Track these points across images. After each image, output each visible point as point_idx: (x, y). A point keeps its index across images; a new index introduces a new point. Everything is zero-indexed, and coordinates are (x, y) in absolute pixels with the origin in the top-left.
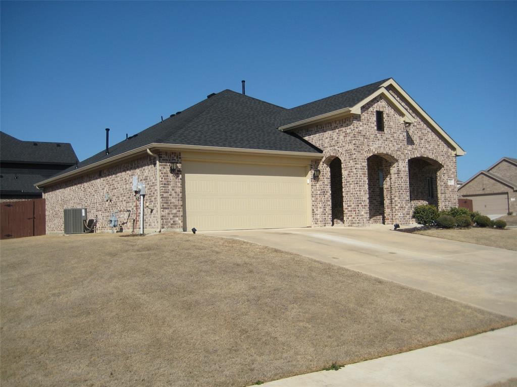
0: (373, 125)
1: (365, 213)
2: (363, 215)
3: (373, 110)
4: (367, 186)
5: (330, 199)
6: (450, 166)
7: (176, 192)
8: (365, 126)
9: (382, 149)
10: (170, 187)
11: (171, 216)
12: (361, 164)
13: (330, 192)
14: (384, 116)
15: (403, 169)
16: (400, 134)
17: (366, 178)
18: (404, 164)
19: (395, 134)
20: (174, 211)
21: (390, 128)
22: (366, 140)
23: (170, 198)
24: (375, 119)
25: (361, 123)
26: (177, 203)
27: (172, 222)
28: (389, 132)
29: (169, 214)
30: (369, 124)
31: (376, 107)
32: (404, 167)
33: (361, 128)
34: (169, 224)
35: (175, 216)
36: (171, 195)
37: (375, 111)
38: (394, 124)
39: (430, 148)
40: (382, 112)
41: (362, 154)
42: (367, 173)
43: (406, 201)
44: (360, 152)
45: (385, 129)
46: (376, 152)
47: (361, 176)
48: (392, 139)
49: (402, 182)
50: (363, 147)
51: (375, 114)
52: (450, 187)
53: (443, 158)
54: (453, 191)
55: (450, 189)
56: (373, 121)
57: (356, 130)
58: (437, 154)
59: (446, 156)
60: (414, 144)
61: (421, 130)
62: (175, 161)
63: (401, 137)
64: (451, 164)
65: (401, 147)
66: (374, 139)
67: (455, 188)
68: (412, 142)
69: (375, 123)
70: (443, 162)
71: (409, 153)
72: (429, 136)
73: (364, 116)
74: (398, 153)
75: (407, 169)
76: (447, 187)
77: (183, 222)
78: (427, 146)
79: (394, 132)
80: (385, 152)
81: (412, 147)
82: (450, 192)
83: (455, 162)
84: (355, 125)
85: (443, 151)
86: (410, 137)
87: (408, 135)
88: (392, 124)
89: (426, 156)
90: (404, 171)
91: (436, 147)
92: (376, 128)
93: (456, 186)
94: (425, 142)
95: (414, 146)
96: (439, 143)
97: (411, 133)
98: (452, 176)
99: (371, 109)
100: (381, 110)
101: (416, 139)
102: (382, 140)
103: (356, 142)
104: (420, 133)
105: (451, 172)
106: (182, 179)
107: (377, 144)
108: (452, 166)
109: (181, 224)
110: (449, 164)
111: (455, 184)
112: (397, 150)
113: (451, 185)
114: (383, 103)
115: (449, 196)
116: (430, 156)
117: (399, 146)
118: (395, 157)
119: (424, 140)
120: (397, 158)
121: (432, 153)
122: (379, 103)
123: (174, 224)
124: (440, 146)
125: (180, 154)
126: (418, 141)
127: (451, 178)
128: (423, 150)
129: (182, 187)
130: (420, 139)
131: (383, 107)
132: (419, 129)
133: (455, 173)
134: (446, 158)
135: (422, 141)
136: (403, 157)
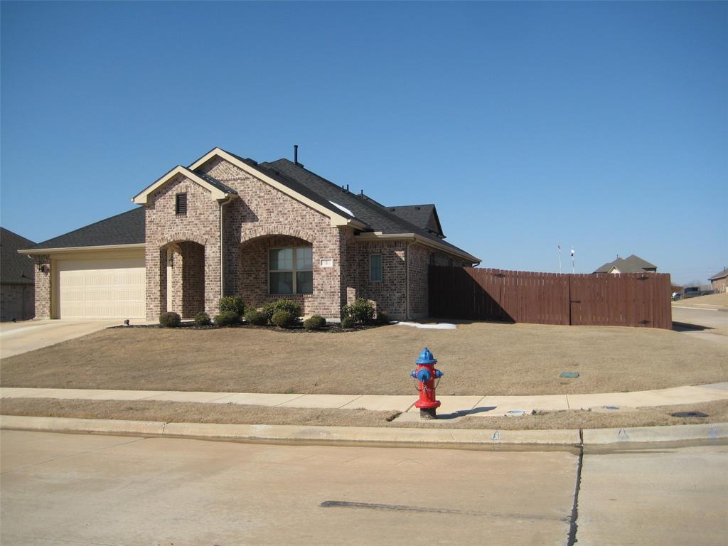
0: (170, 211)
2: (152, 309)
3: (173, 193)
5: (181, 289)
6: (325, 242)
8: (159, 213)
9: (181, 235)
10: (41, 283)
11: (41, 307)
12: (152, 255)
13: (182, 282)
14: (188, 197)
15: (213, 255)
16: (211, 214)
17: (158, 269)
18: (214, 249)
19: (202, 216)
20: (44, 303)
21: (195, 209)
22: (160, 228)
23: (41, 292)
24: (174, 203)
25: (154, 211)
26: (46, 296)
28: (194, 214)
29: (39, 305)
30: (166, 210)
31: (177, 189)
32: (213, 252)
33: (154, 217)
34: (40, 313)
35: (44, 306)
36: (41, 289)
37: (175, 194)
38: (201, 204)
39: (286, 222)
40: (186, 193)
41: (154, 244)
42: (159, 263)
43: (216, 292)
44: (152, 242)
45: (188, 211)
46: (172, 240)
47: (151, 268)
48: (197, 222)
49: (210, 271)
50: (156, 236)
51: (174, 197)
52: (323, 271)
53: (310, 232)
54: (329, 275)
55: (324, 274)
56: (171, 206)
57: (148, 220)
58: (299, 228)
59: (318, 228)
60: (257, 221)
61: (271, 200)
62: (44, 262)
63: (212, 217)
64: (328, 239)
65: (211, 229)
66: (170, 226)
67: (335, 271)
68: (254, 218)
69: (174, 208)
70: (311, 238)
71: (248, 232)
72: (286, 206)
73: (160, 202)
74: (205, 237)
75: (218, 255)
76: (318, 271)
77: (51, 312)
78: (281, 220)
79: (201, 214)
80: (184, 239)
81: (253, 224)
82: (323, 277)
83: (336, 236)
84: (147, 214)
85: (311, 223)
86: (251, 212)
87: (248, 211)
88: (198, 204)
89: (277, 233)
90: (213, 257)
91: (299, 219)
92: (174, 213)
93: (338, 268)
94: (278, 214)
95: (257, 223)
96: (304, 213)
97: (253, 207)
98: (330, 255)
99: (170, 193)
100: (184, 191)
101: (261, 214)
102: (182, 226)
103: (148, 232)
104: (269, 205)
105: (328, 250)
106: (50, 277)
107: (175, 230)
108: (330, 241)
109: (49, 313)
110: (324, 238)
111: (334, 265)
112: (204, 234)
113: (325, 268)
114: (187, 183)
115: (321, 282)
116: (286, 232)
117: (208, 229)
118: (199, 242)
119: (275, 212)
120: (203, 244)
121: (290, 228)
122: (182, 184)
123: (43, 313)
124: (307, 217)
125: (49, 255)
126: (265, 215)
127: (326, 258)
128: (273, 225)
129: (50, 283)
130: (269, 211)
131: (187, 187)
132: (269, 201)
133: (337, 251)
134: (318, 231)
135: (272, 214)
136: (213, 241)
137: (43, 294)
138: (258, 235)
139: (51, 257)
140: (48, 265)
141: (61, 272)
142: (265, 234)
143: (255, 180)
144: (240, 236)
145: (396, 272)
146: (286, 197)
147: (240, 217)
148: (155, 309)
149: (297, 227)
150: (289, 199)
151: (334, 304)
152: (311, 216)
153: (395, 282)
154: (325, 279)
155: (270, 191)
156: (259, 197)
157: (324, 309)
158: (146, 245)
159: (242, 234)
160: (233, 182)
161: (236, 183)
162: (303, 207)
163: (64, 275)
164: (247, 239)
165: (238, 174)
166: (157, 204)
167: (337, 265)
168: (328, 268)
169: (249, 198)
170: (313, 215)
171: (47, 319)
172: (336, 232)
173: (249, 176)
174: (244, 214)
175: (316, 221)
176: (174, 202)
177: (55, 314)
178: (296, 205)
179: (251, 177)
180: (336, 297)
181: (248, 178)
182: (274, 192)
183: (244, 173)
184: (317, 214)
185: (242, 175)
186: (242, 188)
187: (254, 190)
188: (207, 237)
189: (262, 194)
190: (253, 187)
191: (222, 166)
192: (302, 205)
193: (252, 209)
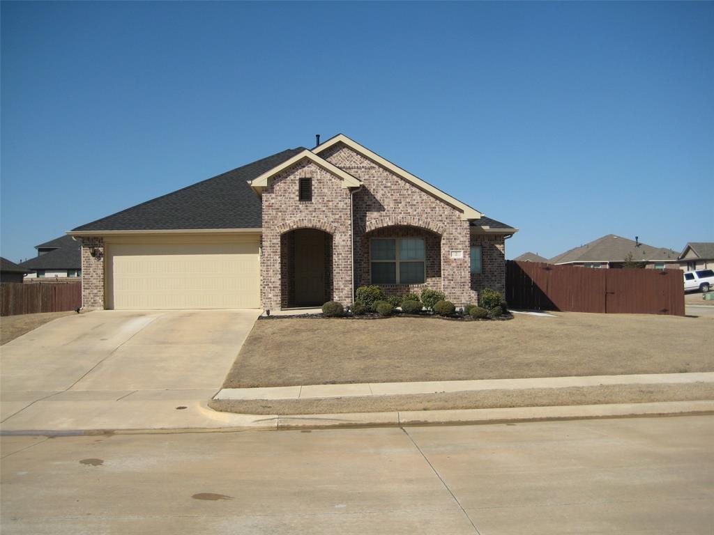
0: (292, 196)
1: (274, 296)
2: (270, 298)
3: (295, 177)
4: (278, 266)
6: (455, 234)
7: (97, 274)
8: (279, 198)
9: (305, 222)
10: (91, 269)
11: (92, 296)
12: (270, 241)
14: (313, 182)
15: (343, 243)
16: (340, 201)
17: (277, 257)
18: (344, 238)
19: (331, 203)
20: (95, 291)
21: (322, 195)
22: (280, 214)
23: (92, 279)
25: (273, 195)
26: (98, 284)
27: (92, 301)
28: (320, 201)
29: (90, 294)
30: (287, 195)
31: (300, 174)
32: (343, 241)
33: (273, 201)
34: (90, 303)
35: (96, 295)
36: (92, 276)
37: (297, 178)
38: (329, 191)
39: (415, 213)
40: (311, 178)
41: (273, 230)
42: (279, 251)
43: (346, 281)
44: (270, 228)
45: (313, 198)
46: (295, 227)
47: (270, 255)
48: (324, 209)
49: (339, 259)
50: (276, 222)
51: (297, 182)
52: (453, 262)
53: (440, 224)
54: (460, 266)
55: (454, 264)
56: (294, 191)
57: (265, 204)
58: (429, 220)
59: (448, 221)
60: (384, 211)
61: (399, 191)
62: (96, 245)
63: (341, 205)
64: (459, 231)
65: (341, 217)
66: (293, 211)
67: (466, 262)
68: (380, 208)
69: (297, 193)
70: (441, 229)
71: (374, 221)
72: (414, 197)
73: (279, 186)
74: (334, 225)
75: (349, 243)
76: (448, 261)
77: (104, 301)
78: (409, 211)
79: (329, 201)
80: (310, 226)
81: (379, 214)
82: (453, 267)
83: (466, 229)
84: (264, 198)
85: (441, 216)
86: (377, 202)
87: (374, 200)
88: (326, 190)
89: (405, 224)
90: (343, 246)
91: (429, 210)
92: (298, 198)
93: (468, 259)
94: (406, 205)
95: (384, 213)
96: (434, 205)
97: (378, 196)
98: (460, 246)
99: (292, 177)
100: (308, 176)
101: (388, 204)
102: (307, 212)
103: (265, 217)
104: (397, 196)
105: (458, 242)
106: (104, 262)
107: (298, 216)
108: (460, 234)
109: (102, 303)
110: (454, 231)
111: (464, 257)
112: (332, 222)
113: (455, 259)
114: (313, 168)
115: (451, 273)
116: (415, 223)
117: (337, 217)
118: (328, 230)
119: (403, 203)
120: (332, 231)
121: (419, 220)
122: (306, 168)
123: (95, 302)
124: (437, 209)
125: (102, 239)
126: (392, 205)
127: (457, 249)
128: (401, 216)
129: (104, 269)
130: (397, 202)
131: (312, 172)
132: (396, 191)
133: (467, 243)
134: (448, 223)
135: (400, 205)
136: (342, 229)
137: (94, 281)
138: (385, 225)
139: (104, 240)
140: (101, 249)
141: (114, 257)
142: (393, 224)
143: (381, 169)
144: (365, 225)
145: (496, 264)
146: (414, 189)
147: (364, 206)
148: (275, 298)
149: (427, 218)
150: (418, 190)
151: (465, 294)
152: (441, 209)
153: (495, 273)
154: (455, 270)
155: (397, 182)
156: (385, 187)
157: (455, 298)
158: (263, 230)
159: (368, 223)
160: (356, 170)
161: (359, 172)
162: (433, 199)
163: (117, 260)
164: (373, 228)
165: (362, 162)
166: (277, 188)
167: (467, 256)
168: (459, 259)
169: (374, 187)
170: (443, 208)
171: (99, 310)
172: (467, 225)
173: (374, 165)
174: (369, 203)
175: (446, 213)
176: (297, 187)
177: (108, 305)
178: (425, 197)
179: (377, 167)
180: (466, 287)
181: (374, 168)
182: (402, 183)
183: (369, 162)
184: (447, 207)
185: (366, 163)
186: (367, 177)
187: (380, 179)
188: (336, 224)
189: (389, 184)
190: (378, 177)
191: (344, 153)
192: (431, 198)
193: (378, 198)
